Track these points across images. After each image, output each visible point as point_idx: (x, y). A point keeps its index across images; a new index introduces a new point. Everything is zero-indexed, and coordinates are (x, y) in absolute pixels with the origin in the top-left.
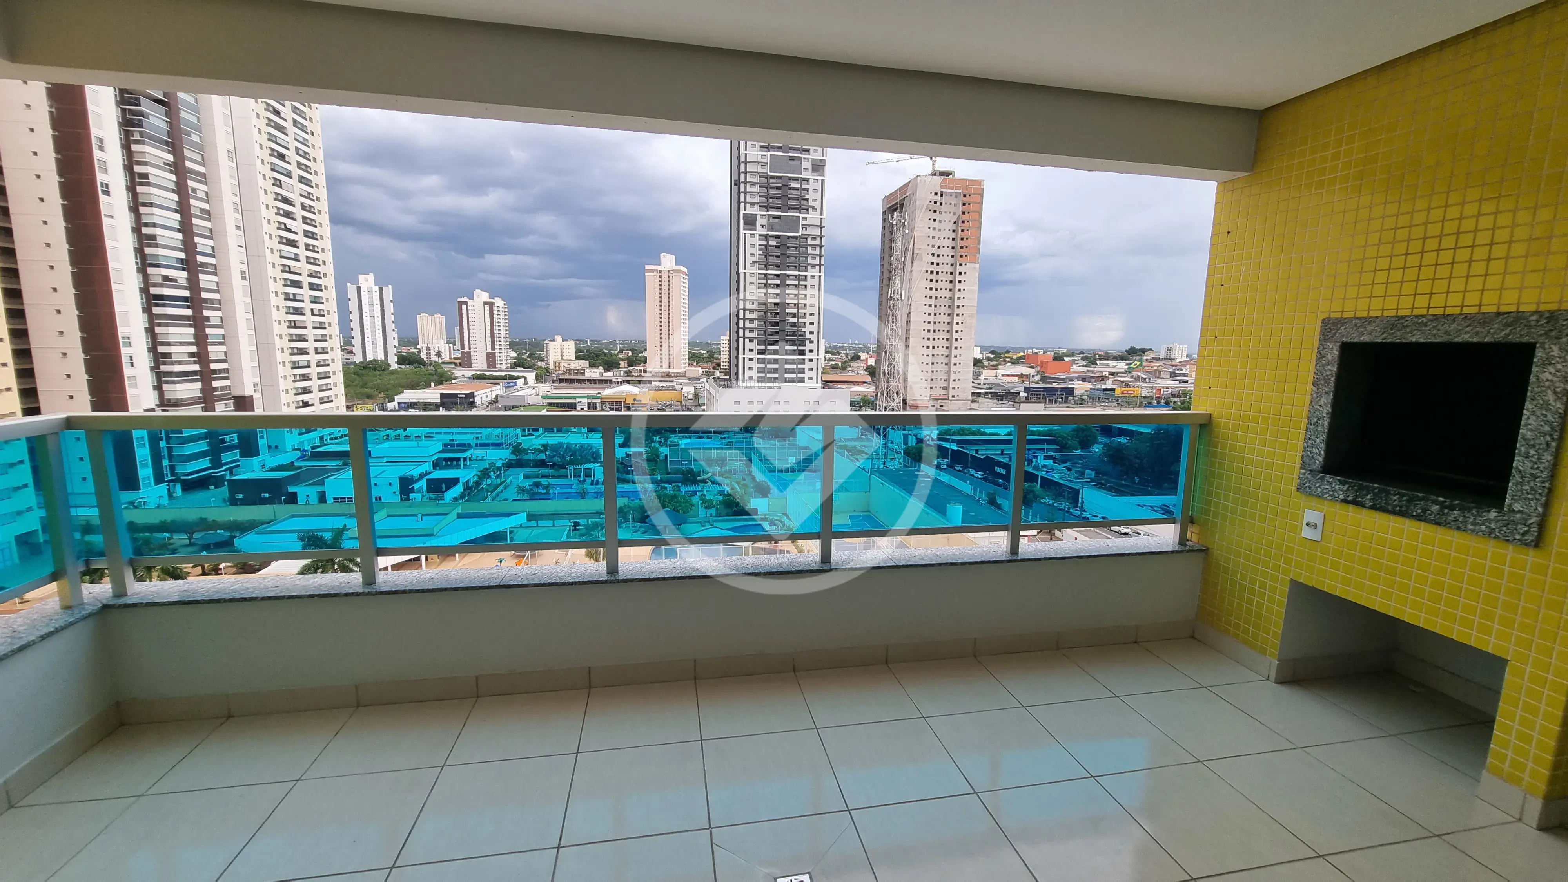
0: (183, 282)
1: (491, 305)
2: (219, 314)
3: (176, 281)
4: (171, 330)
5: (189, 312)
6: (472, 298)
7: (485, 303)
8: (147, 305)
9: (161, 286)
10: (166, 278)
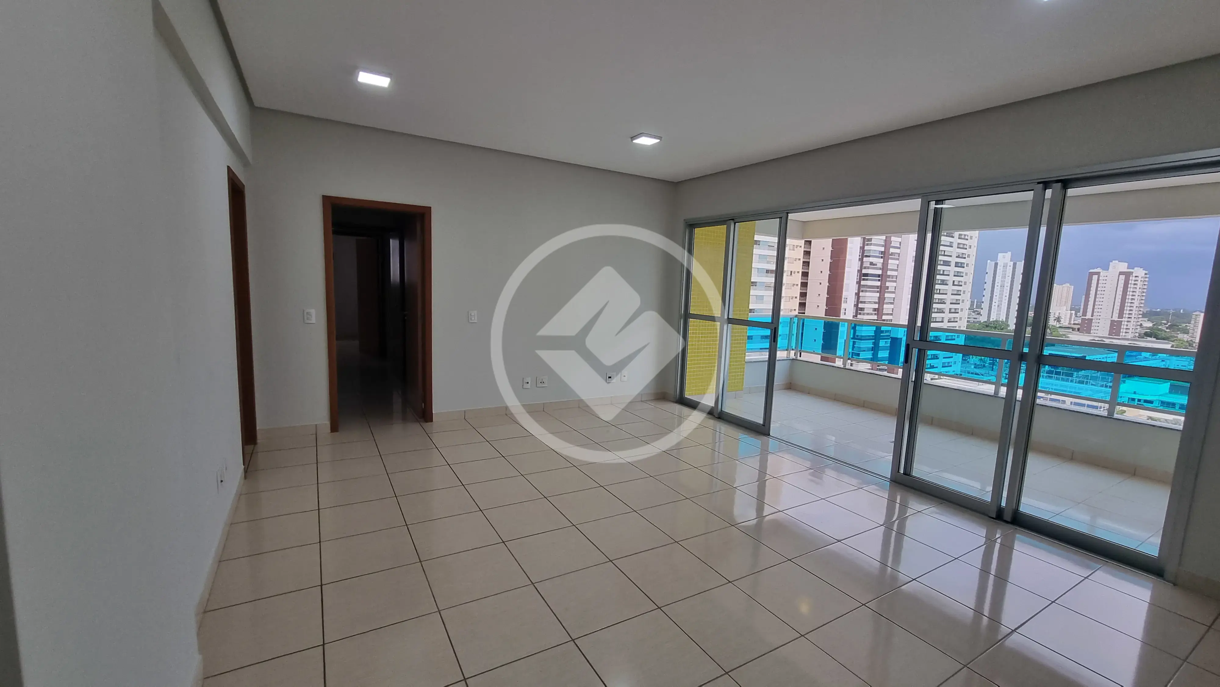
0: (880, 265)
1: (1128, 275)
2: (894, 284)
3: (876, 265)
4: (868, 294)
5: (878, 284)
6: (1106, 268)
7: (1121, 273)
8: (859, 280)
9: (868, 268)
10: (871, 264)
